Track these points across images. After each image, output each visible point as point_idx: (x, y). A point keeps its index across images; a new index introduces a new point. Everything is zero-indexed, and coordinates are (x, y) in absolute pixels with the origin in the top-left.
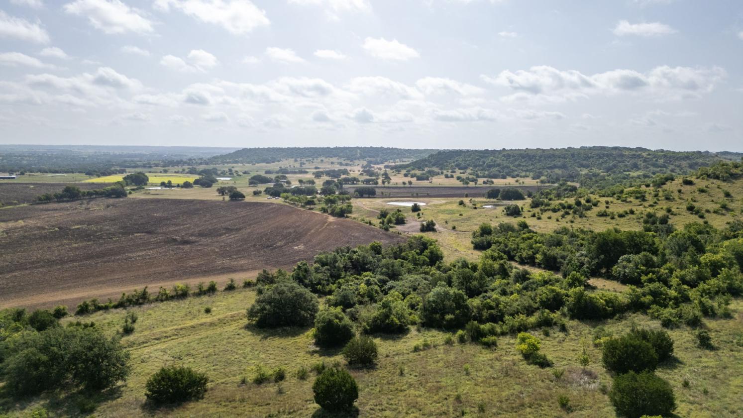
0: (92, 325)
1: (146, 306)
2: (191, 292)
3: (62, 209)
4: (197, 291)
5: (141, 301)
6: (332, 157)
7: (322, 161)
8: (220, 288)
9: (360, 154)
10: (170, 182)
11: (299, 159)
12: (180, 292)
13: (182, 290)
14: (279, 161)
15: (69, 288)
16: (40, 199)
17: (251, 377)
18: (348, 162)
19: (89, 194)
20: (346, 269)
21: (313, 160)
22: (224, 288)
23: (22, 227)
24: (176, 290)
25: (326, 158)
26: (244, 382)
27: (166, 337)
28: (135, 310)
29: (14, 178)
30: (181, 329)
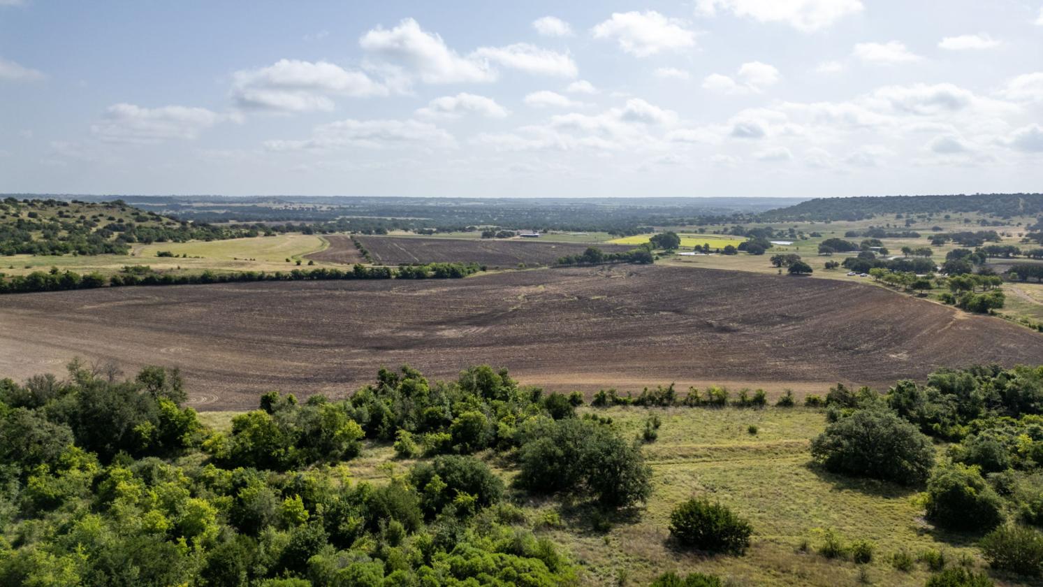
0: (609, 422)
1: (671, 409)
2: (730, 400)
3: (582, 275)
4: (738, 400)
5: (665, 401)
6: (965, 211)
7: (947, 217)
8: (772, 401)
9: (1025, 206)
10: (707, 246)
11: (904, 215)
12: (715, 398)
13: (718, 395)
14: (869, 218)
15: (587, 370)
16: (561, 262)
17: (817, 544)
18: (1000, 219)
19: (612, 258)
20: (990, 403)
21: (931, 215)
22: (776, 402)
23: (542, 293)
24: (710, 395)
25: (956, 212)
26: (804, 548)
27: (696, 456)
28: (658, 411)
29: (537, 236)
30: (716, 449)
